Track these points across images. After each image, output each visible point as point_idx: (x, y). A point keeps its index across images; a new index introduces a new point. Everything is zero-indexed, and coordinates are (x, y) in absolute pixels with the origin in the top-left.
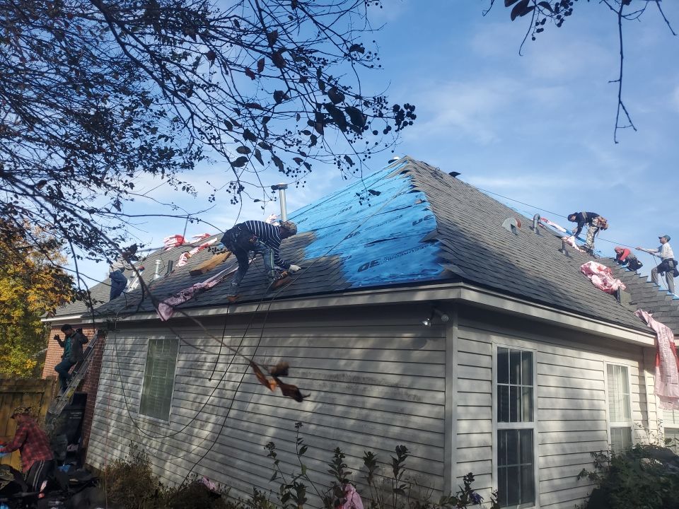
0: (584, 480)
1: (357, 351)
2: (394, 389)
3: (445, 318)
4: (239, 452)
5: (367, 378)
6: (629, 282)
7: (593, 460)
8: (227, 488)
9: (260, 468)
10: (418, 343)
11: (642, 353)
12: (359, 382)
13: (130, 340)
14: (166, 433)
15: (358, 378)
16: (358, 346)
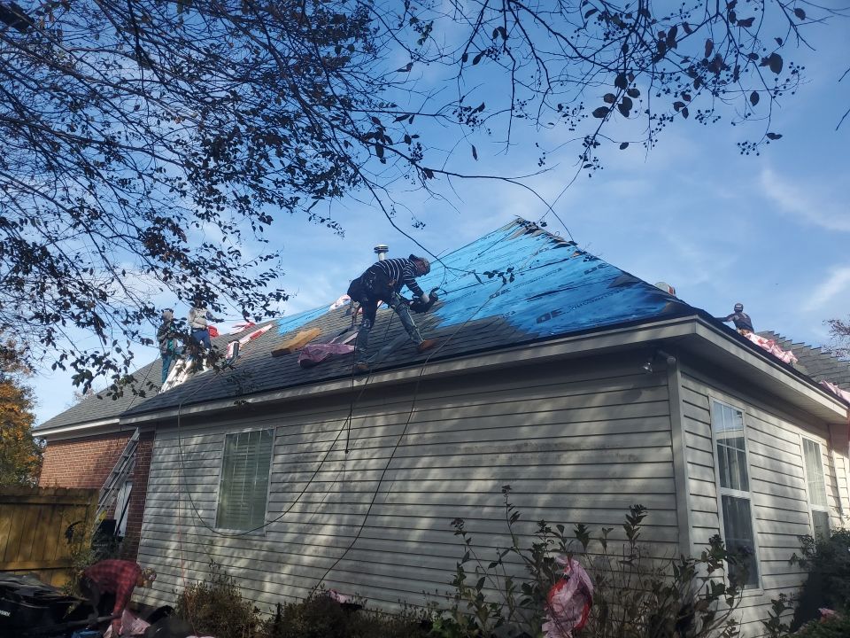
0: (796, 566)
1: (542, 415)
2: (599, 452)
3: (672, 359)
4: (377, 554)
5: (560, 444)
6: (800, 355)
7: (801, 544)
8: (363, 600)
9: (410, 570)
10: (630, 397)
11: (828, 431)
12: (551, 449)
13: (196, 439)
14: (261, 546)
15: (548, 445)
16: (544, 408)
